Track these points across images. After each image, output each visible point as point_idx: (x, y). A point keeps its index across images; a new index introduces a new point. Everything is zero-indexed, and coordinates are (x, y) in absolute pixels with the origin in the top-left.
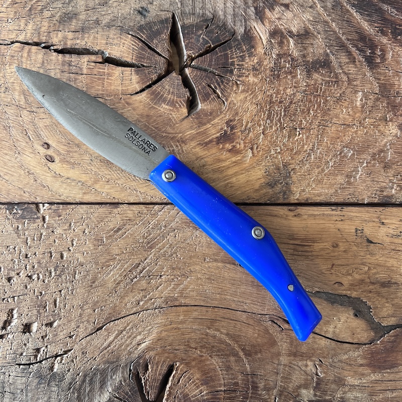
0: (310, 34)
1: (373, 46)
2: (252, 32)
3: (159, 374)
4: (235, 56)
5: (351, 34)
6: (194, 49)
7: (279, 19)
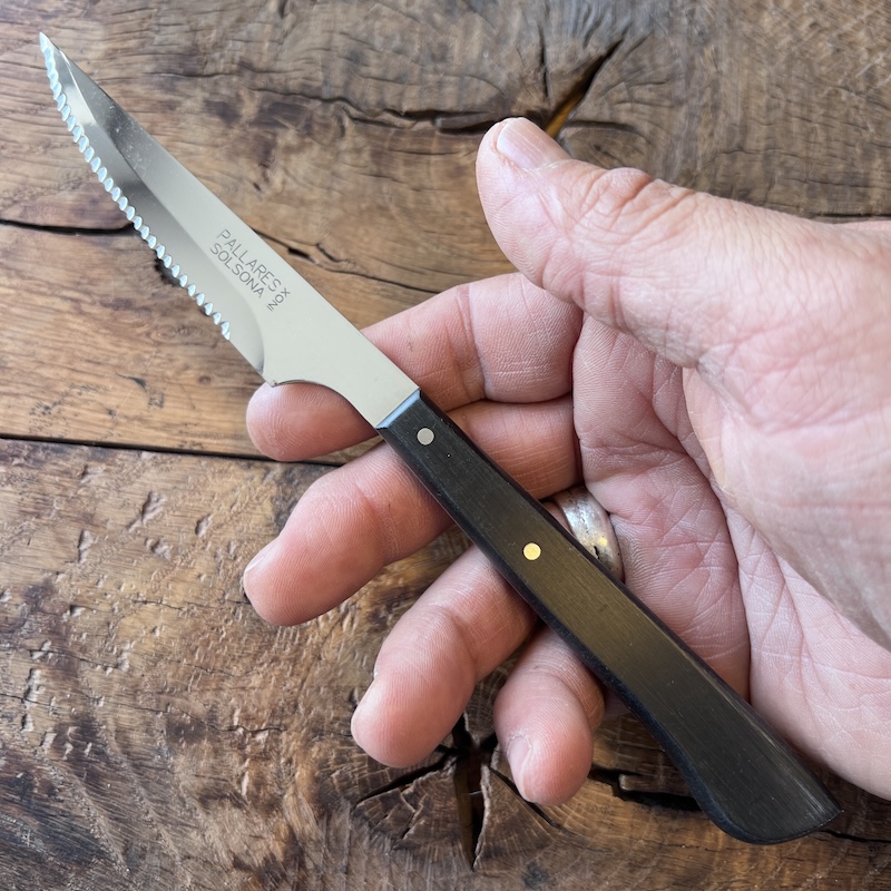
0: (197, 797)
1: (76, 760)
2: (316, 812)
4: (356, 764)
5: (116, 790)
6: (437, 785)
7: (258, 838)
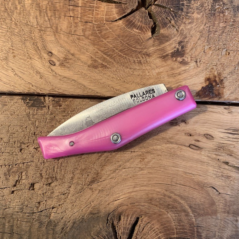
3: (129, 224)
